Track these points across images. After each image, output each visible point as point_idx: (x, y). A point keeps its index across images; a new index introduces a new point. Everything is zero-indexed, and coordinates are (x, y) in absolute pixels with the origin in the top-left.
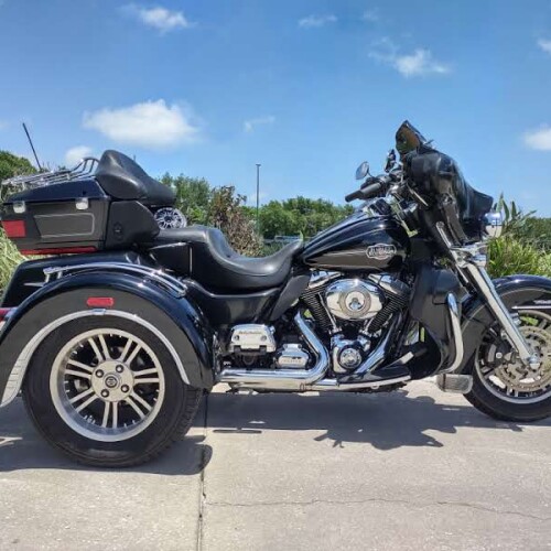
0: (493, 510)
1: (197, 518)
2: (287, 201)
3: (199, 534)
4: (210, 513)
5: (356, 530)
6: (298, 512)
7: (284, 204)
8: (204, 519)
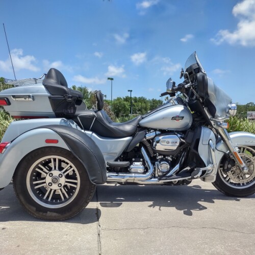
0: (226, 230)
1: (97, 235)
2: (125, 97)
3: (99, 242)
4: (103, 233)
5: (167, 239)
6: (142, 232)
7: (124, 99)
8: (100, 235)
